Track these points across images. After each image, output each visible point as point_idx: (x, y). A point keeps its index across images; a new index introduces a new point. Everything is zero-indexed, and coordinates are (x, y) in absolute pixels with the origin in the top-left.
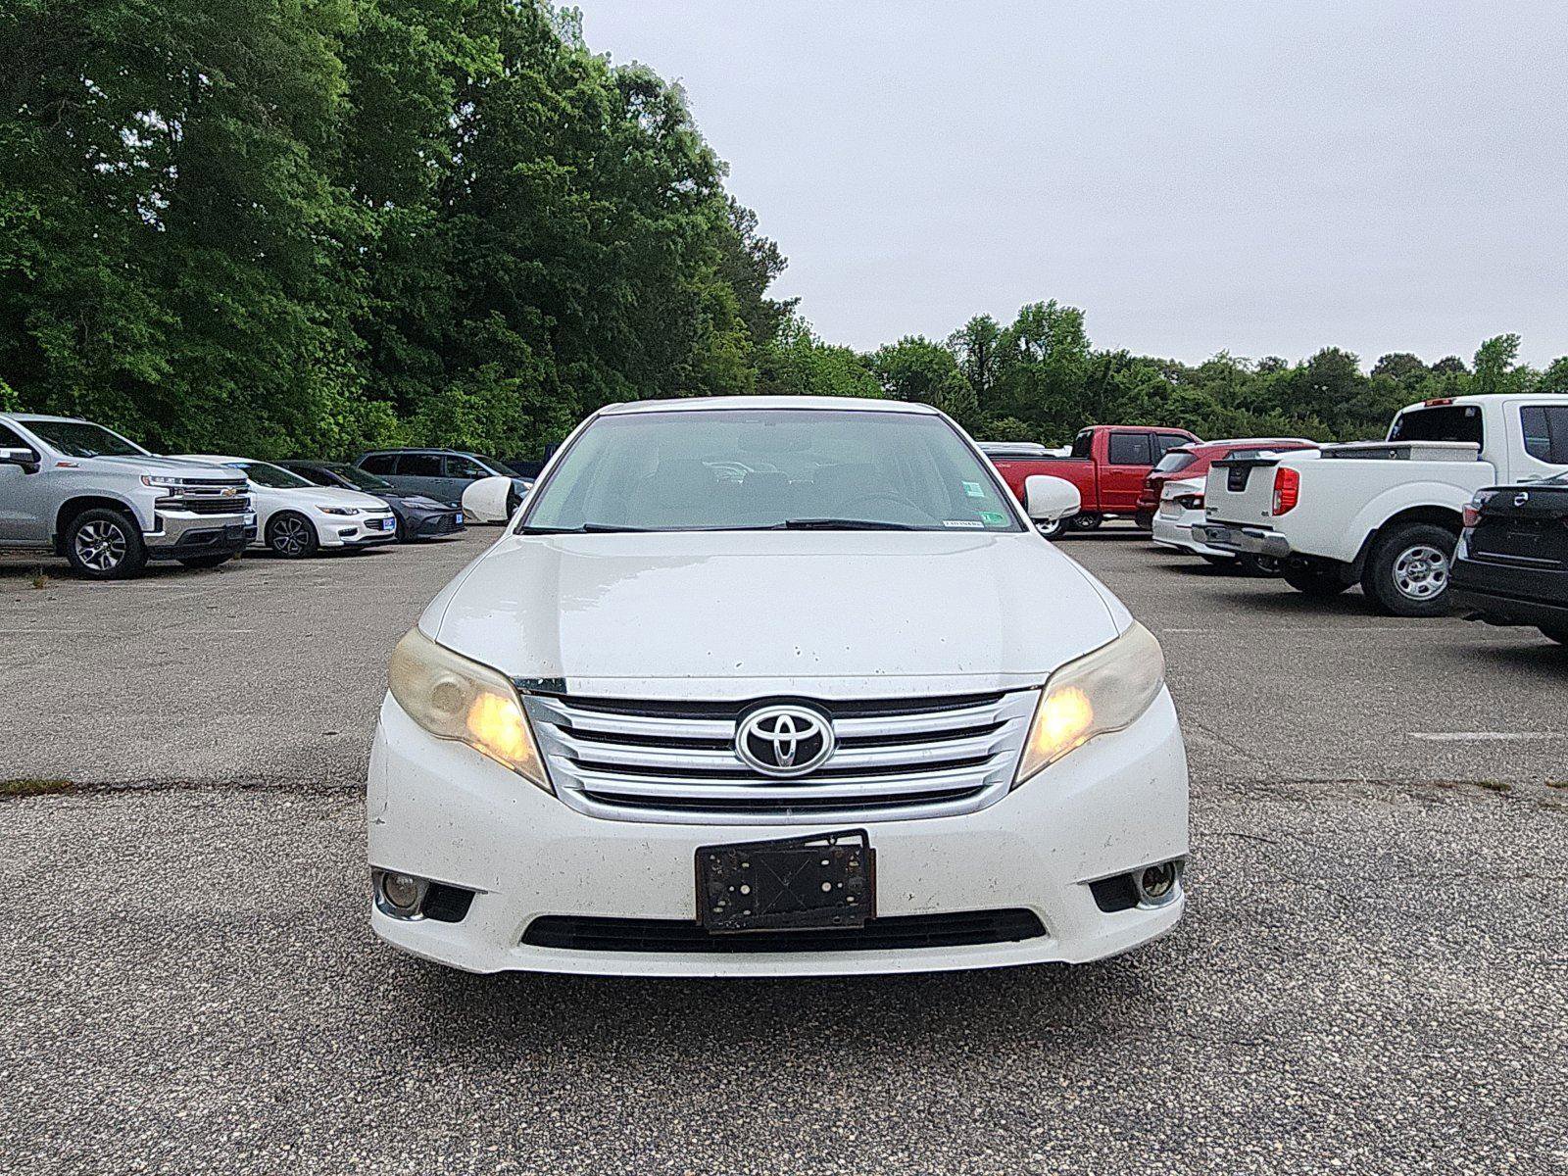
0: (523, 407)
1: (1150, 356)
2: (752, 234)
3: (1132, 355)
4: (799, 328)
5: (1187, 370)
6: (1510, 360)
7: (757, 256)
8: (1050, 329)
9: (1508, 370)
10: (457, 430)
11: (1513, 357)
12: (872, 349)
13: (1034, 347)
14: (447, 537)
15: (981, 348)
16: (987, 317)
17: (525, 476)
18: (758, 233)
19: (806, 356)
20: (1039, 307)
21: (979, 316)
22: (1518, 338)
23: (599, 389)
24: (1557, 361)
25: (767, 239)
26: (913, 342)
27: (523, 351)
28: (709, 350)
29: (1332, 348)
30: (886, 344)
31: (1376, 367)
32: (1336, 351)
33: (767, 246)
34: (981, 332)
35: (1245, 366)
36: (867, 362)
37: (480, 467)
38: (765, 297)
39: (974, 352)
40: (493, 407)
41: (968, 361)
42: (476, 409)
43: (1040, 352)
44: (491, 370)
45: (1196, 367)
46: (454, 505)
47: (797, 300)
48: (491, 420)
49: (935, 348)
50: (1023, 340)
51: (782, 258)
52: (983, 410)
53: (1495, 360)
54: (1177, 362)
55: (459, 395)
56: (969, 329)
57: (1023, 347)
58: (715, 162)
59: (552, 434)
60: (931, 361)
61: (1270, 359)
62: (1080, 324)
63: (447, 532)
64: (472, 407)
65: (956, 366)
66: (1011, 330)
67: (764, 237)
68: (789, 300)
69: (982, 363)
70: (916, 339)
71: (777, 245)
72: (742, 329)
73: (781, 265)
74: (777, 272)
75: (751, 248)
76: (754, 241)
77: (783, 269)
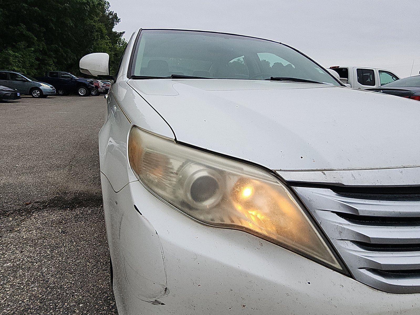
0: (35, 58)
2: (109, 9)
4: (123, 42)
7: (111, 17)
10: (11, 64)
14: (14, 101)
17: (40, 81)
18: (111, 9)
23: (62, 54)
25: (113, 11)
27: (34, 39)
28: (98, 45)
33: (114, 14)
37: (23, 77)
38: (114, 30)
40: (24, 57)
42: (18, 58)
44: (22, 44)
46: (16, 89)
47: (124, 32)
48: (24, 62)
51: (119, 18)
55: (11, 52)
59: (46, 68)
63: (15, 99)
64: (16, 57)
67: (112, 11)
68: (121, 32)
71: (117, 14)
72: (108, 39)
73: (119, 20)
74: (117, 23)
75: (108, 14)
76: (109, 12)
77: (119, 22)
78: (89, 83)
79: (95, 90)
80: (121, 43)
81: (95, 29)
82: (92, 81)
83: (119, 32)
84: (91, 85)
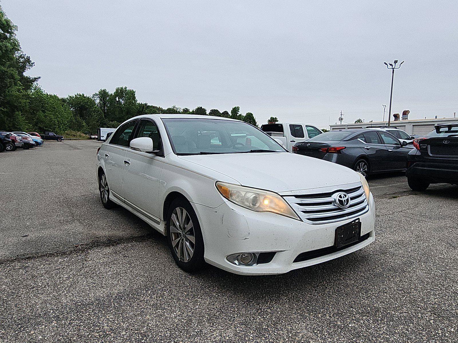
1: (153, 105)
2: (19, 52)
3: (148, 104)
4: (36, 87)
5: (164, 110)
6: (238, 113)
7: (22, 60)
8: (126, 95)
9: (238, 115)
11: (239, 112)
12: (66, 97)
13: (121, 100)
15: (104, 98)
16: (105, 90)
18: (22, 52)
19: (41, 97)
20: (122, 88)
21: (103, 89)
22: (239, 107)
24: (247, 113)
25: (25, 54)
26: (80, 95)
29: (200, 107)
30: (70, 95)
31: (210, 112)
32: (201, 107)
33: (26, 57)
34: (103, 94)
35: (180, 110)
36: (63, 100)
38: (25, 74)
39: (102, 100)
41: (100, 103)
43: (123, 102)
45: (166, 109)
47: (39, 77)
49: (88, 97)
50: (117, 98)
51: (32, 62)
52: (106, 119)
53: (235, 112)
54: (161, 107)
56: (99, 93)
57: (117, 100)
58: (11, 25)
60: (87, 102)
61: (186, 108)
62: (135, 95)
65: (96, 104)
66: (113, 94)
68: (36, 77)
69: (104, 104)
70: (81, 94)
71: (30, 57)
72: (20, 85)
73: (32, 64)
74: (30, 67)
75: (18, 57)
76: (20, 55)
77: (33, 66)
78: (4, 137)
79: (10, 145)
80: (32, 88)
81: (7, 75)
82: (7, 134)
83: (33, 77)
84: (7, 139)
